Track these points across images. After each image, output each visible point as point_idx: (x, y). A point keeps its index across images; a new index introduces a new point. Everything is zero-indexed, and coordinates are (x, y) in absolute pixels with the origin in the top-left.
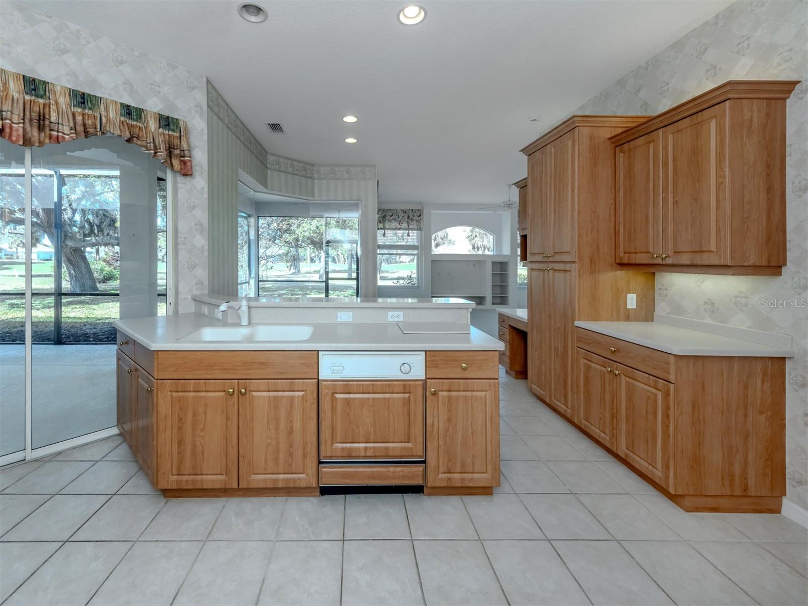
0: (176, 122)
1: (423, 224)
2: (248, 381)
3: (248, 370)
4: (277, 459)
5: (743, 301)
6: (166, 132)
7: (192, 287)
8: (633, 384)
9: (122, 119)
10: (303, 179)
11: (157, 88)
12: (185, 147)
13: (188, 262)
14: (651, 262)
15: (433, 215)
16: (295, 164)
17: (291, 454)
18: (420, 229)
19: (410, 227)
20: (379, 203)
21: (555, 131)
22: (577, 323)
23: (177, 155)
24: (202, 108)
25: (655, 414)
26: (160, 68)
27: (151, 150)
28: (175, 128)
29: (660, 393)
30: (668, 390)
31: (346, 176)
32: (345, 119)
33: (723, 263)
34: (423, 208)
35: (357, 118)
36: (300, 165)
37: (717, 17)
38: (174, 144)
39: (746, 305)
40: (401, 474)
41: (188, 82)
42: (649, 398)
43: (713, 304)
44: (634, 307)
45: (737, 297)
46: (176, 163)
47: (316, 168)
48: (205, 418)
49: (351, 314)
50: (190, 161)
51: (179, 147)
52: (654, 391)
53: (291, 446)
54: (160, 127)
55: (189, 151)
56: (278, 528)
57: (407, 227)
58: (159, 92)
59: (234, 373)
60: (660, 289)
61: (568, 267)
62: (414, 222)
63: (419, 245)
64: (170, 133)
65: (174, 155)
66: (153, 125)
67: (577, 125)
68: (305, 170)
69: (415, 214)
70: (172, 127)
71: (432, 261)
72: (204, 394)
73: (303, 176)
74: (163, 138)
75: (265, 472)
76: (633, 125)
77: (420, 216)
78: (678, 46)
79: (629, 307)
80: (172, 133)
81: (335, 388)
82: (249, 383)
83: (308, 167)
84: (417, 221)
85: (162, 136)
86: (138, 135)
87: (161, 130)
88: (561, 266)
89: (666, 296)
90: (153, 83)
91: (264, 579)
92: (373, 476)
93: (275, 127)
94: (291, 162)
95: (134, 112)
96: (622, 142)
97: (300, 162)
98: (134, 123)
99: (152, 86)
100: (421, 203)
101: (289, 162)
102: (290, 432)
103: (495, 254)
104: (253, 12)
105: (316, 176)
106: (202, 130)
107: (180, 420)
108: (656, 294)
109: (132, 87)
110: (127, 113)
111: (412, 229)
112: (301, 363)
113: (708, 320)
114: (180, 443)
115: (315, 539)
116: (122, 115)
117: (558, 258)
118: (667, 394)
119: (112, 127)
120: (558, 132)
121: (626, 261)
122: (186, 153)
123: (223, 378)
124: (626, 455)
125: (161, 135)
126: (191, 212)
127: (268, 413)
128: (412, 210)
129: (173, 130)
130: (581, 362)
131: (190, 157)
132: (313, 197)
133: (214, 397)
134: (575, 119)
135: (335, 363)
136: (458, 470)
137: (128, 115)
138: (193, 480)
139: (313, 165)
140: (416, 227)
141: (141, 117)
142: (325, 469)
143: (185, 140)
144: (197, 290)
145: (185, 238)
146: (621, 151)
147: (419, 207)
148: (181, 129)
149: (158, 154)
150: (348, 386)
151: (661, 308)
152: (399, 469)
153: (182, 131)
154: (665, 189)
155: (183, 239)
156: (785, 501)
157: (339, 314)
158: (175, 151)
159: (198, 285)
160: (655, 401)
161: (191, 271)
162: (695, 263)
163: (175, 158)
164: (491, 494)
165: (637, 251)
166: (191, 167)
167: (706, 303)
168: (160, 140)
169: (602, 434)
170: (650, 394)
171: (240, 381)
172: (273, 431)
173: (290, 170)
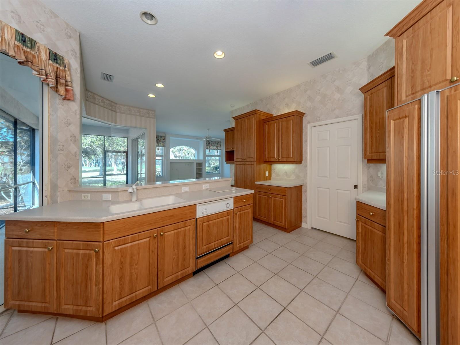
0: (62, 59)
1: (166, 144)
2: (163, 227)
3: (164, 221)
4: (178, 265)
5: (294, 171)
6: (55, 65)
7: (68, 182)
8: (276, 199)
9: (16, 43)
10: (110, 111)
11: (42, 27)
12: (68, 78)
13: (65, 164)
14: (275, 161)
15: (170, 139)
16: (105, 100)
17: (184, 260)
18: (164, 146)
19: (159, 145)
20: (157, 132)
21: (248, 113)
22: (256, 183)
23: (63, 83)
24: (76, 53)
25: (282, 207)
26: (45, 12)
27: (42, 75)
28: (61, 63)
29: (283, 200)
30: (286, 198)
31: (138, 114)
32: (157, 85)
33: (294, 160)
34: (166, 135)
35: (164, 86)
36: (108, 102)
37: (288, 89)
38: (60, 75)
39: (294, 172)
40: (226, 251)
41: (66, 31)
42: (280, 202)
43: (287, 173)
44: (268, 176)
45: (292, 170)
46: (62, 90)
47: (117, 106)
48: (139, 257)
49: (188, 187)
50: (72, 90)
51: (64, 78)
52: (282, 200)
53: (185, 255)
54: (49, 59)
55: (71, 82)
56: (186, 297)
57: (157, 145)
58: (44, 31)
59: (156, 225)
60: (273, 169)
61: (253, 163)
62: (161, 143)
63: (163, 154)
64: (57, 65)
65: (60, 83)
66: (44, 56)
67: (257, 113)
68: (111, 106)
69: (162, 138)
70: (59, 62)
71: (170, 163)
72: (137, 242)
73: (110, 109)
74: (52, 68)
75: (172, 274)
76: (270, 117)
77: (164, 139)
78: (278, 94)
79: (267, 176)
80: (59, 66)
81: (204, 221)
82: (164, 228)
83: (113, 104)
84: (162, 142)
85: (52, 66)
86: (32, 61)
87: (50, 62)
88: (250, 163)
89: (275, 171)
90: (38, 21)
91: (200, 316)
92: (217, 256)
93: (108, 77)
94: (102, 99)
95: (28, 41)
96: (267, 121)
97: (107, 100)
98: (28, 50)
99: (38, 24)
100: (164, 133)
101: (101, 99)
102: (184, 248)
103: (196, 159)
104: (148, 18)
105: (118, 111)
106: (76, 69)
107: (122, 263)
108: (272, 171)
109: (20, 17)
110: (22, 40)
111: (160, 146)
112: (190, 212)
113: (285, 178)
114: (121, 278)
115: (206, 291)
116: (16, 39)
117: (248, 160)
118: (286, 199)
119: (7, 47)
120: (249, 114)
121: (267, 161)
122: (69, 83)
123: (149, 229)
124: (273, 222)
125: (50, 66)
126: (68, 127)
127: (174, 242)
128: (160, 136)
129: (59, 64)
130: (258, 196)
131: (72, 87)
132: (116, 123)
133: (144, 242)
134: (257, 111)
135: (204, 209)
136: (242, 242)
137: (22, 41)
138: (130, 298)
139: (116, 104)
140: (162, 145)
141: (34, 47)
142: (199, 261)
143: (69, 74)
144: (71, 184)
145: (63, 146)
146: (266, 124)
147: (164, 135)
148: (66, 65)
149: (49, 80)
150: (208, 218)
151: (273, 175)
152: (225, 249)
153: (66, 66)
154: (279, 138)
155: (62, 147)
156: (302, 223)
157: (183, 188)
158: (61, 80)
159: (72, 180)
160: (282, 202)
161: (67, 170)
162: (287, 161)
163: (61, 86)
164: (248, 248)
165: (271, 157)
166: (73, 94)
167: (285, 173)
168: (49, 69)
169: (265, 219)
170: (280, 201)
171: (159, 229)
172: (176, 251)
173: (102, 104)
